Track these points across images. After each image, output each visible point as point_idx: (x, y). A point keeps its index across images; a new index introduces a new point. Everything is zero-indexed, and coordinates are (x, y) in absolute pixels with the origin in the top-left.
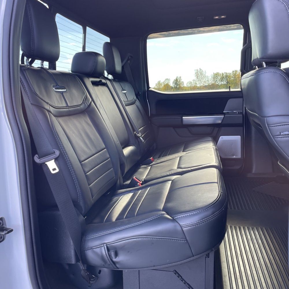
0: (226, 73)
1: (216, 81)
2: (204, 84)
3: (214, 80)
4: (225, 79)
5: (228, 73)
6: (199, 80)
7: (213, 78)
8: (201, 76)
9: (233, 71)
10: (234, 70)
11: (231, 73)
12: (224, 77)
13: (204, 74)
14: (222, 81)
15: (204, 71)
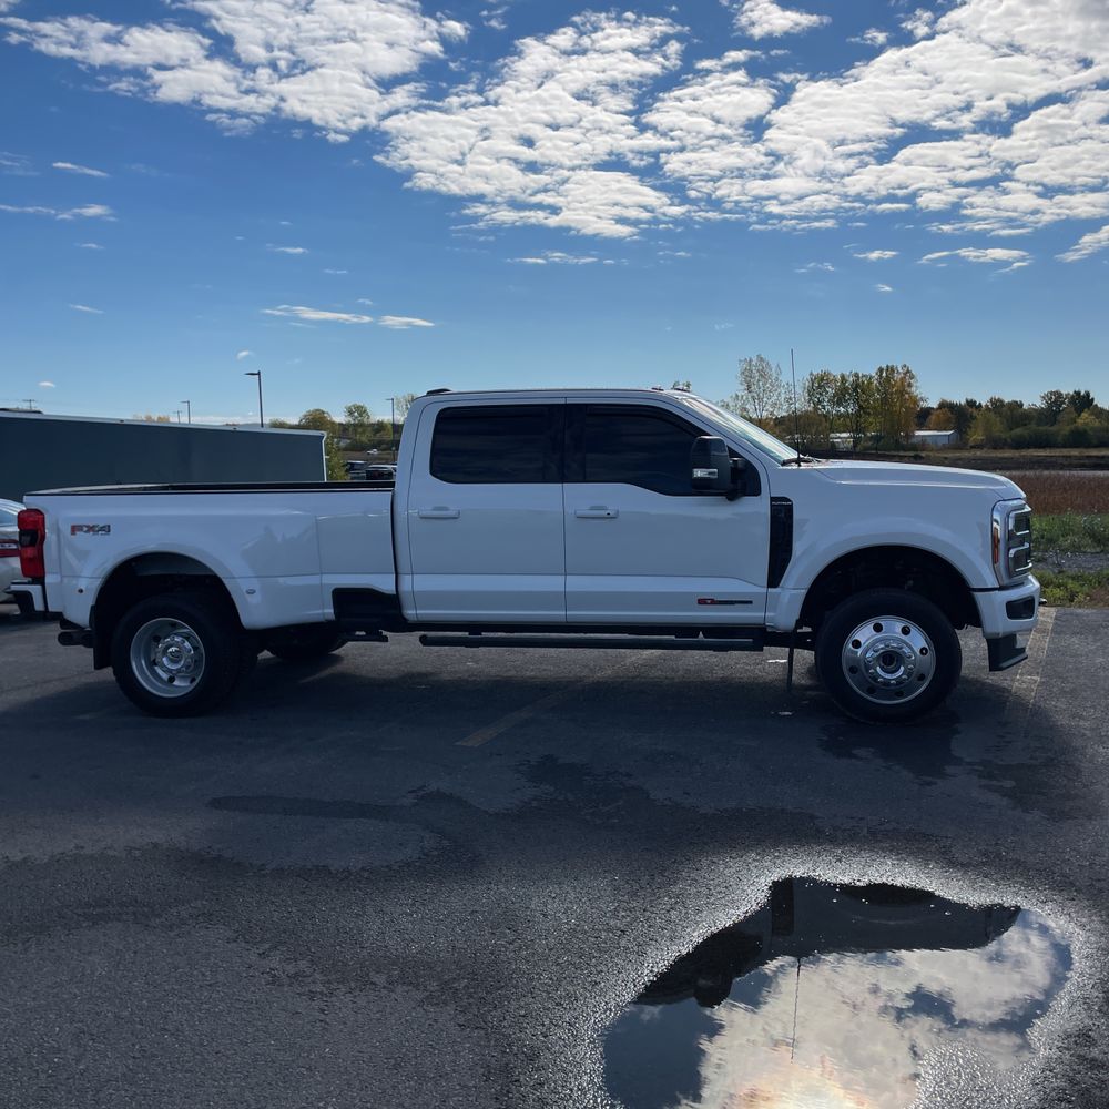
0: (856, 375)
1: (819, 402)
2: (772, 413)
3: (810, 400)
4: (849, 394)
5: (863, 376)
6: (753, 398)
7: (809, 392)
8: (764, 384)
9: (881, 370)
10: (884, 366)
11: (874, 374)
12: (846, 389)
13: (775, 375)
14: (839, 403)
15: (774, 367)
